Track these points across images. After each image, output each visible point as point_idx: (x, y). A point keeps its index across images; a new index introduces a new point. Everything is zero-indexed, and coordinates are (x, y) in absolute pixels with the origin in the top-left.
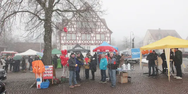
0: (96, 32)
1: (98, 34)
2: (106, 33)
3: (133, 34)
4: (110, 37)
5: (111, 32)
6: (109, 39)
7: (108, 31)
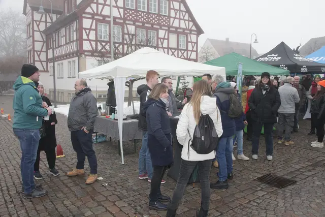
0: (169, 27)
1: (173, 32)
2: (190, 33)
3: (256, 40)
4: (197, 43)
5: (199, 31)
6: (195, 49)
7: (194, 28)
